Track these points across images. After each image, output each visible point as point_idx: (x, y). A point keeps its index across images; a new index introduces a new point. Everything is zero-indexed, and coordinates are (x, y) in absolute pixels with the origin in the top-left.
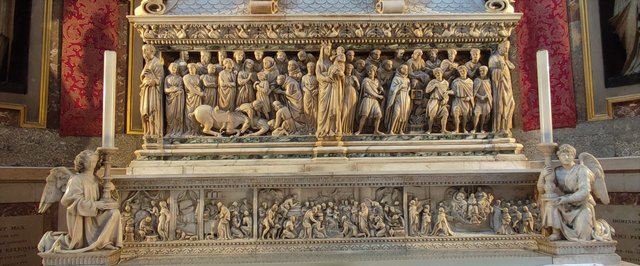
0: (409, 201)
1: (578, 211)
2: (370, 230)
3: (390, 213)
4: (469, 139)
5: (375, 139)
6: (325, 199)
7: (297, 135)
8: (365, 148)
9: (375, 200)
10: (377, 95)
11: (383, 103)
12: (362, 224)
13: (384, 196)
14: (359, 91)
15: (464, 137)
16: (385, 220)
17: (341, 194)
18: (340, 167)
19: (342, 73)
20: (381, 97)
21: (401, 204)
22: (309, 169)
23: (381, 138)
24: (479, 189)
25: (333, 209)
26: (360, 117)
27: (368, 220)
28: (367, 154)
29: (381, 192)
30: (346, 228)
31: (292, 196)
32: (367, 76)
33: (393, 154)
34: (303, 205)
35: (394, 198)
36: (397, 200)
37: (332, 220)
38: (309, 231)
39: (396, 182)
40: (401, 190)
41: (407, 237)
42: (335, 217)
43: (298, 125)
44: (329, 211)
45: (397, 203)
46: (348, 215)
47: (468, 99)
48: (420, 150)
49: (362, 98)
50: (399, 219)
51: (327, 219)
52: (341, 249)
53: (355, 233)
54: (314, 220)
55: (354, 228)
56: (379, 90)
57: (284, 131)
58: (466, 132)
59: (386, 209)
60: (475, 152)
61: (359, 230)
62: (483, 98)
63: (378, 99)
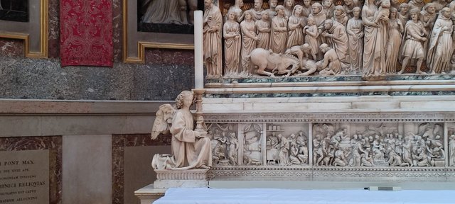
0: (449, 134)
2: (413, 159)
3: (431, 146)
5: (417, 78)
6: (372, 132)
7: (343, 74)
8: (408, 87)
9: (418, 134)
10: (420, 38)
11: (425, 44)
12: (407, 155)
13: (426, 130)
14: (403, 34)
16: (427, 152)
17: (386, 128)
18: (384, 104)
19: (387, 17)
20: (424, 39)
21: (442, 139)
22: (356, 107)
23: (423, 77)
25: (379, 141)
26: (403, 58)
27: (412, 151)
28: (410, 92)
29: (423, 128)
30: (391, 158)
31: (343, 130)
32: (410, 18)
33: (435, 93)
34: (352, 138)
35: (435, 132)
36: (437, 134)
37: (378, 151)
38: (359, 160)
39: (437, 119)
40: (442, 125)
41: (447, 167)
42: (381, 148)
43: (344, 65)
44: (375, 143)
45: (438, 137)
46: (393, 146)
49: (406, 39)
50: (440, 151)
51: (374, 150)
52: (387, 176)
53: (400, 162)
54: (362, 150)
55: (398, 158)
56: (422, 32)
57: (331, 71)
59: (429, 142)
61: (403, 160)
63: (420, 41)
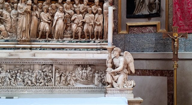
0: (55, 70)
1: (119, 75)
2: (37, 83)
3: (46, 76)
4: (92, 43)
5: (46, 41)
6: (17, 69)
7: (8, 38)
8: (40, 46)
9: (40, 70)
10: (47, 21)
12: (34, 80)
13: (45, 68)
14: (39, 19)
15: (89, 42)
17: (25, 67)
18: (26, 55)
20: (49, 22)
21: (52, 72)
22: (12, 55)
23: (49, 41)
24: (88, 66)
25: (20, 73)
27: (36, 79)
28: (41, 48)
29: (43, 67)
30: (26, 82)
31: (1, 67)
33: (53, 49)
34: (7, 71)
35: (49, 69)
36: (50, 70)
37: (19, 78)
38: (9, 83)
39: (49, 62)
40: (52, 65)
41: (54, 86)
42: (21, 77)
43: (9, 34)
44: (18, 74)
45: (50, 71)
46: (28, 76)
47: (91, 24)
48: (66, 48)
49: (41, 22)
50: (50, 78)
51: (17, 78)
52: (23, 91)
53: (30, 84)
54: (11, 78)
55: (29, 82)
56: (48, 18)
57: (2, 37)
58: (91, 39)
59: (45, 74)
60: (92, 49)
61: (32, 83)
62: (98, 23)
63: (48, 23)
